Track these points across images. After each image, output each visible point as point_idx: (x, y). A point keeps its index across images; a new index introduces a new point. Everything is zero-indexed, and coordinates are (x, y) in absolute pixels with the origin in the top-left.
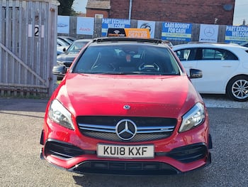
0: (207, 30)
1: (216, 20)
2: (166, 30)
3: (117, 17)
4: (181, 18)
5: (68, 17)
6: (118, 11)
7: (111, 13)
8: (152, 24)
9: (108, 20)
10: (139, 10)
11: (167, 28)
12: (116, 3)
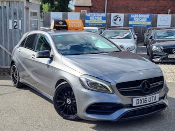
0: (163, 19)
1: (169, 10)
2: (132, 19)
3: (96, 12)
4: (143, 11)
5: (62, 13)
6: (97, 7)
7: (92, 9)
8: (122, 16)
9: (90, 14)
10: (112, 6)
11: (133, 18)
12: (96, 2)
